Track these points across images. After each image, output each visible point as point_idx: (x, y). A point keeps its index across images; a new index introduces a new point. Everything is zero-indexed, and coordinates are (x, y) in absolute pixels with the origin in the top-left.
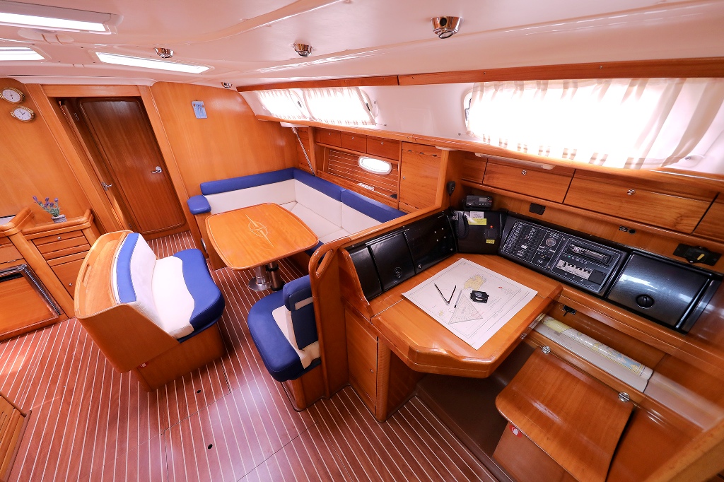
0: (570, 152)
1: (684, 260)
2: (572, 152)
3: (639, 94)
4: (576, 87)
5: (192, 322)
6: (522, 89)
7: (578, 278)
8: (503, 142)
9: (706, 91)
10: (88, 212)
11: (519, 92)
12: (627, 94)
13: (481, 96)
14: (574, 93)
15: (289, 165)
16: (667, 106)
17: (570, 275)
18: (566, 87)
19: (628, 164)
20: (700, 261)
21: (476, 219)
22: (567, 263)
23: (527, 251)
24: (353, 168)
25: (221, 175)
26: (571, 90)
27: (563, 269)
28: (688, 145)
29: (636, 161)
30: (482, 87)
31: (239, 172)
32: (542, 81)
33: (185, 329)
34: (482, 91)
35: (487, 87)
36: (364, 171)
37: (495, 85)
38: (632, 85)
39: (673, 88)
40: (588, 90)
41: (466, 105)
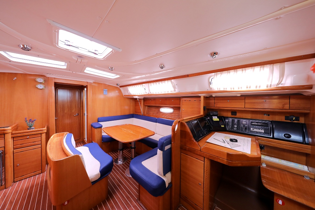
0: (249, 87)
1: (289, 121)
2: (249, 86)
3: (263, 70)
4: (245, 70)
5: (100, 172)
6: (229, 73)
7: (260, 133)
8: (225, 88)
9: (280, 67)
10: (46, 127)
11: (229, 74)
12: (260, 70)
13: (216, 77)
14: (245, 72)
15: (132, 113)
16: (272, 71)
17: (257, 132)
18: (242, 71)
19: (267, 86)
20: (294, 120)
21: (215, 119)
22: (254, 129)
23: (237, 128)
24: (158, 112)
25: (107, 115)
26: (244, 71)
27: (253, 131)
28: (281, 79)
29: (269, 85)
30: (217, 74)
31: (113, 114)
32: (235, 70)
33: (97, 175)
34: (217, 75)
35: (218, 74)
36: (162, 113)
37: (221, 73)
38: (261, 68)
39: (271, 67)
40: (249, 71)
41: (210, 81)
